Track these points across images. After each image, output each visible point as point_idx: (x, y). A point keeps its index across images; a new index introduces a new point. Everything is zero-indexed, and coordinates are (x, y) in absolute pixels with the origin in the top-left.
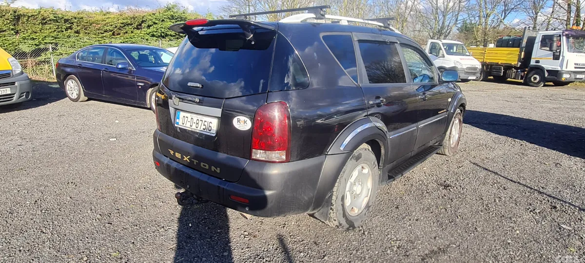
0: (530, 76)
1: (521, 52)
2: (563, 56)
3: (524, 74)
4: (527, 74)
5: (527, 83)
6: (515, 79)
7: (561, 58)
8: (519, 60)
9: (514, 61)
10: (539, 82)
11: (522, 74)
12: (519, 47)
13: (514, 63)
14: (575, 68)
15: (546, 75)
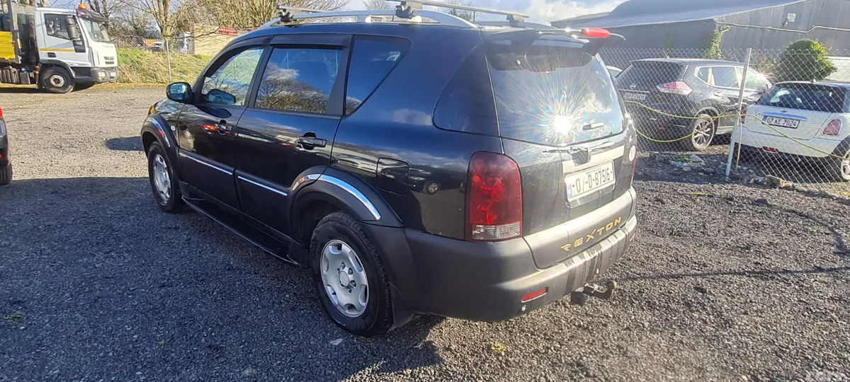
0: (46, 77)
1: (15, 38)
2: (88, 47)
3: (35, 74)
4: (40, 75)
5: (44, 88)
6: (20, 83)
7: (87, 49)
8: (17, 52)
9: (9, 53)
10: (65, 86)
11: (32, 75)
12: (9, 30)
13: (9, 57)
14: (107, 63)
15: (74, 76)
